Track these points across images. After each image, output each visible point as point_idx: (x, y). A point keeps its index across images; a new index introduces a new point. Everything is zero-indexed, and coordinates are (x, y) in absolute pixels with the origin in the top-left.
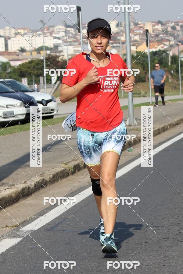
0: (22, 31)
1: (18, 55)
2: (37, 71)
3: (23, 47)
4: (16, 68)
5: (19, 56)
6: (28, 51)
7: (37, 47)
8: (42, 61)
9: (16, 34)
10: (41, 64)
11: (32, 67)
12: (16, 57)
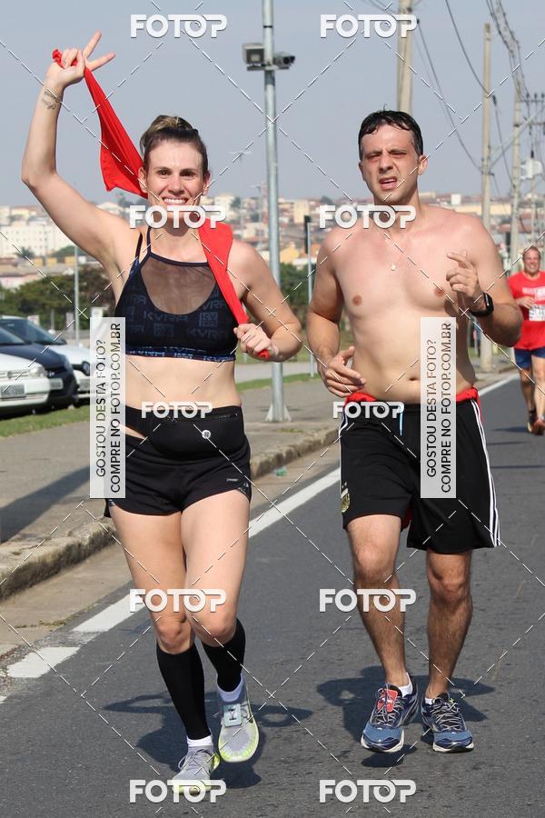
0: (25, 213)
1: (15, 265)
2: (59, 301)
3: (26, 248)
4: (12, 294)
5: (19, 267)
6: (37, 258)
7: (57, 249)
8: (71, 279)
9: (13, 219)
10: (68, 286)
11: (48, 292)
12: (11, 269)
